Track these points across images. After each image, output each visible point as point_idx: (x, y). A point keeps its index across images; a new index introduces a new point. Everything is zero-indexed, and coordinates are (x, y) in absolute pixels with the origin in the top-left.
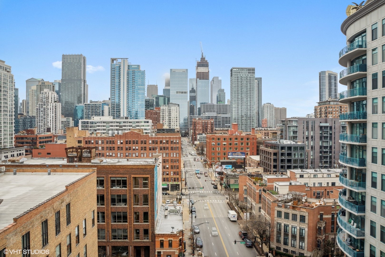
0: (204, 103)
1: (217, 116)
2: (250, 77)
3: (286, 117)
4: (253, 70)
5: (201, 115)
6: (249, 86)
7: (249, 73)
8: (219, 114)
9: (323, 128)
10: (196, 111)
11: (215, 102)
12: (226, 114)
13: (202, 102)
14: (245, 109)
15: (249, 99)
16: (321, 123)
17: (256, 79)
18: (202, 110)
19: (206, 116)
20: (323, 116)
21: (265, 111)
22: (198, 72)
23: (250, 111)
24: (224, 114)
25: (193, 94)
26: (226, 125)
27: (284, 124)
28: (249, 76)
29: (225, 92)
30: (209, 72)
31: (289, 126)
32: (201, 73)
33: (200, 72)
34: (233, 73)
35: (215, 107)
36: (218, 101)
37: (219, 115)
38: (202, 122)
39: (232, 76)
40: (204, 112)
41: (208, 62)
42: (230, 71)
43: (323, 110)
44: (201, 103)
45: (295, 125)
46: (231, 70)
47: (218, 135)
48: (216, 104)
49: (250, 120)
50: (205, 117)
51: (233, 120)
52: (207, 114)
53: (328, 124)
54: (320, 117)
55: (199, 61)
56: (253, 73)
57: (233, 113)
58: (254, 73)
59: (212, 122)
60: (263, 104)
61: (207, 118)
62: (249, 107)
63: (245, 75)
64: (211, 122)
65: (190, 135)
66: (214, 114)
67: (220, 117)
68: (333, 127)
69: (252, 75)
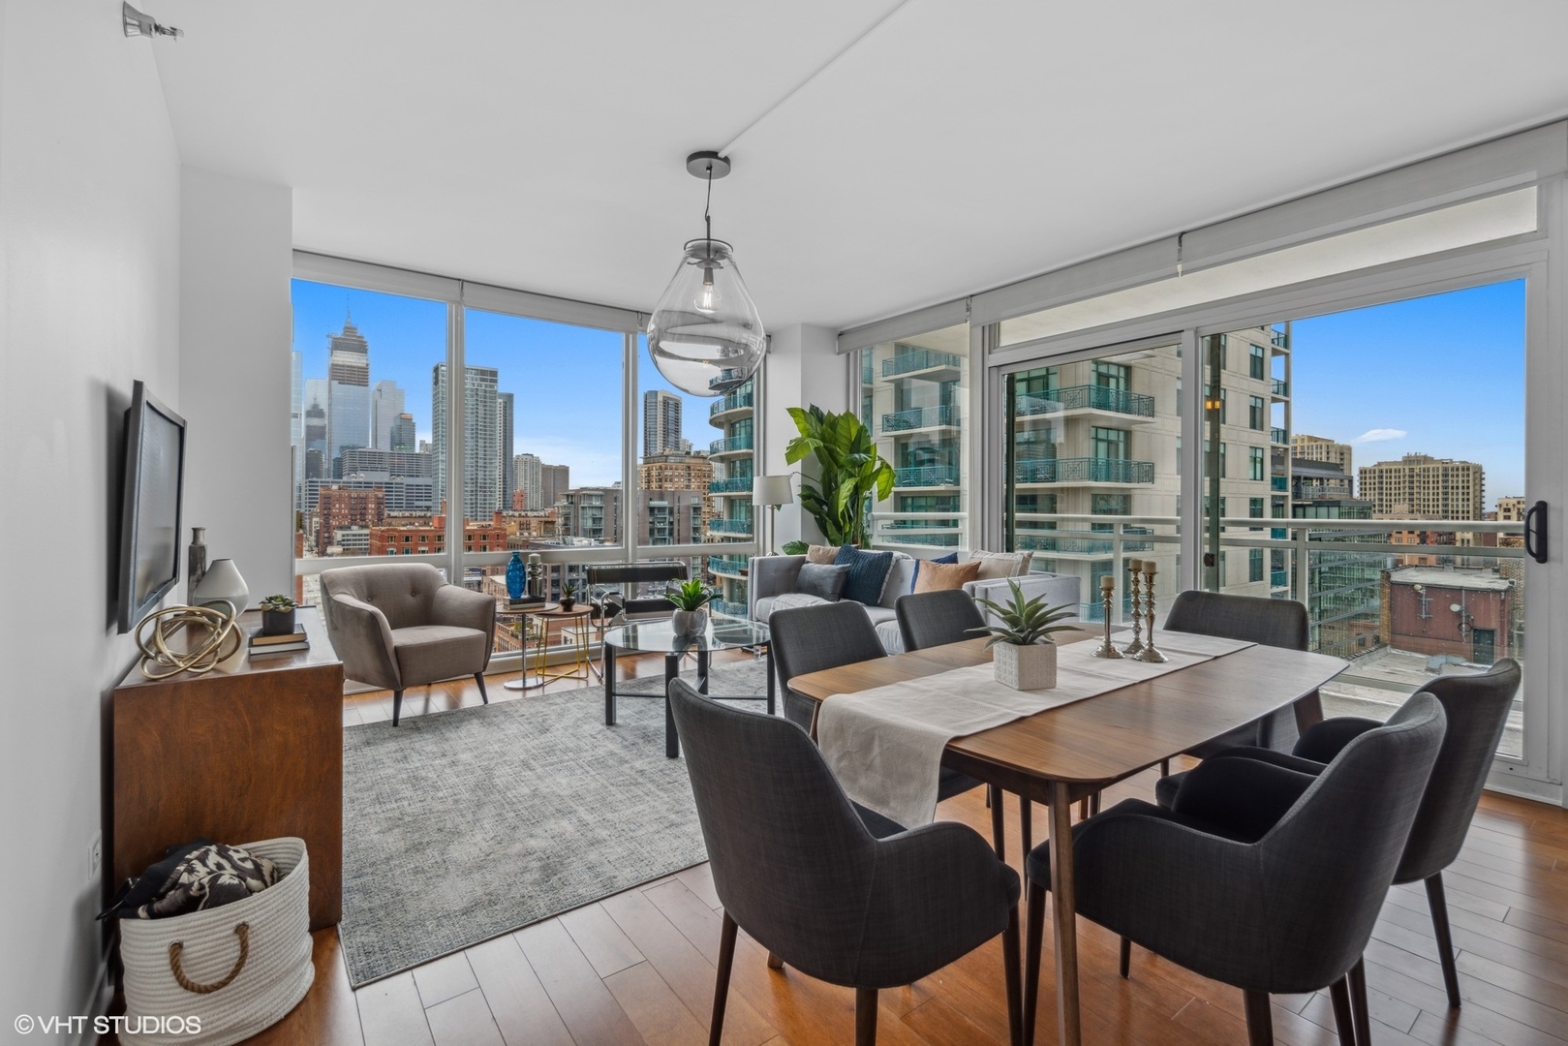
0: (354, 448)
1: (393, 481)
2: (485, 392)
3: (568, 486)
4: (494, 373)
5: (345, 479)
6: (481, 412)
7: (482, 380)
8: (399, 475)
9: (656, 512)
10: (326, 464)
11: (385, 446)
12: (417, 476)
13: (345, 443)
14: (472, 467)
15: (481, 443)
16: (651, 500)
17: (501, 396)
18: (347, 464)
19: (361, 480)
20: (654, 485)
21: (520, 471)
22: (336, 363)
23: (485, 471)
24: (413, 476)
25: (316, 422)
26: (417, 503)
27: (572, 503)
28: (484, 388)
29: (414, 421)
30: (370, 367)
31: (583, 508)
32: (343, 366)
33: (341, 363)
34: (440, 377)
35: (387, 459)
36: (393, 444)
37: (398, 480)
38: (349, 495)
39: (436, 383)
40: (355, 470)
41: (364, 340)
42: (432, 371)
43: (654, 473)
44: (343, 448)
45: (598, 504)
46: (436, 370)
47: (405, 528)
48: (389, 451)
49: (485, 492)
50: (355, 483)
51: (440, 492)
52: (362, 477)
53: (665, 503)
54: (648, 488)
55: (339, 333)
56: (491, 381)
57: (440, 475)
58: (496, 381)
59: (380, 495)
60: (515, 454)
61: (363, 485)
62: (481, 463)
63: (473, 385)
64: (376, 495)
65: (311, 531)
66: (384, 477)
67: (402, 484)
68: (676, 510)
69: (491, 386)
